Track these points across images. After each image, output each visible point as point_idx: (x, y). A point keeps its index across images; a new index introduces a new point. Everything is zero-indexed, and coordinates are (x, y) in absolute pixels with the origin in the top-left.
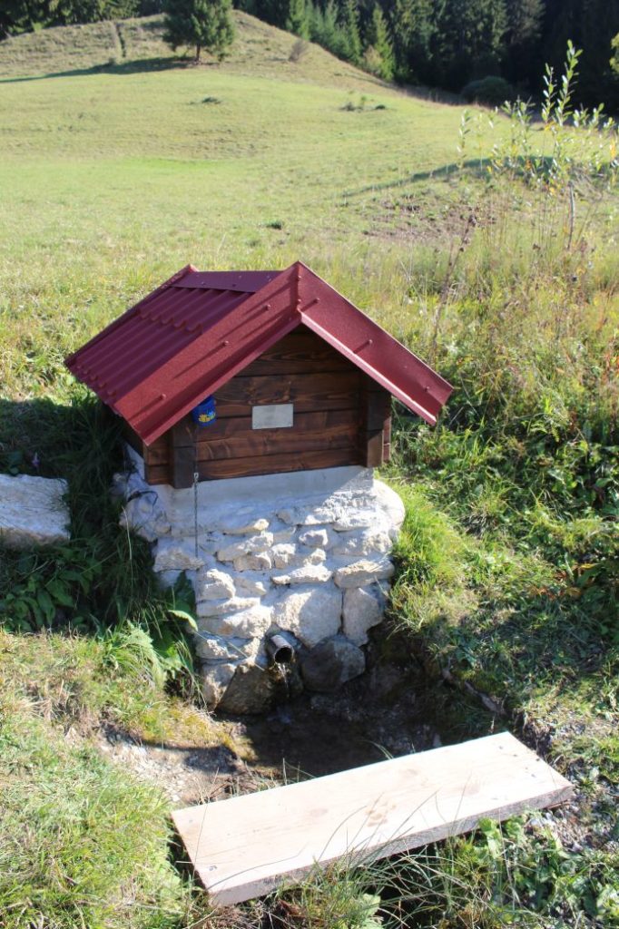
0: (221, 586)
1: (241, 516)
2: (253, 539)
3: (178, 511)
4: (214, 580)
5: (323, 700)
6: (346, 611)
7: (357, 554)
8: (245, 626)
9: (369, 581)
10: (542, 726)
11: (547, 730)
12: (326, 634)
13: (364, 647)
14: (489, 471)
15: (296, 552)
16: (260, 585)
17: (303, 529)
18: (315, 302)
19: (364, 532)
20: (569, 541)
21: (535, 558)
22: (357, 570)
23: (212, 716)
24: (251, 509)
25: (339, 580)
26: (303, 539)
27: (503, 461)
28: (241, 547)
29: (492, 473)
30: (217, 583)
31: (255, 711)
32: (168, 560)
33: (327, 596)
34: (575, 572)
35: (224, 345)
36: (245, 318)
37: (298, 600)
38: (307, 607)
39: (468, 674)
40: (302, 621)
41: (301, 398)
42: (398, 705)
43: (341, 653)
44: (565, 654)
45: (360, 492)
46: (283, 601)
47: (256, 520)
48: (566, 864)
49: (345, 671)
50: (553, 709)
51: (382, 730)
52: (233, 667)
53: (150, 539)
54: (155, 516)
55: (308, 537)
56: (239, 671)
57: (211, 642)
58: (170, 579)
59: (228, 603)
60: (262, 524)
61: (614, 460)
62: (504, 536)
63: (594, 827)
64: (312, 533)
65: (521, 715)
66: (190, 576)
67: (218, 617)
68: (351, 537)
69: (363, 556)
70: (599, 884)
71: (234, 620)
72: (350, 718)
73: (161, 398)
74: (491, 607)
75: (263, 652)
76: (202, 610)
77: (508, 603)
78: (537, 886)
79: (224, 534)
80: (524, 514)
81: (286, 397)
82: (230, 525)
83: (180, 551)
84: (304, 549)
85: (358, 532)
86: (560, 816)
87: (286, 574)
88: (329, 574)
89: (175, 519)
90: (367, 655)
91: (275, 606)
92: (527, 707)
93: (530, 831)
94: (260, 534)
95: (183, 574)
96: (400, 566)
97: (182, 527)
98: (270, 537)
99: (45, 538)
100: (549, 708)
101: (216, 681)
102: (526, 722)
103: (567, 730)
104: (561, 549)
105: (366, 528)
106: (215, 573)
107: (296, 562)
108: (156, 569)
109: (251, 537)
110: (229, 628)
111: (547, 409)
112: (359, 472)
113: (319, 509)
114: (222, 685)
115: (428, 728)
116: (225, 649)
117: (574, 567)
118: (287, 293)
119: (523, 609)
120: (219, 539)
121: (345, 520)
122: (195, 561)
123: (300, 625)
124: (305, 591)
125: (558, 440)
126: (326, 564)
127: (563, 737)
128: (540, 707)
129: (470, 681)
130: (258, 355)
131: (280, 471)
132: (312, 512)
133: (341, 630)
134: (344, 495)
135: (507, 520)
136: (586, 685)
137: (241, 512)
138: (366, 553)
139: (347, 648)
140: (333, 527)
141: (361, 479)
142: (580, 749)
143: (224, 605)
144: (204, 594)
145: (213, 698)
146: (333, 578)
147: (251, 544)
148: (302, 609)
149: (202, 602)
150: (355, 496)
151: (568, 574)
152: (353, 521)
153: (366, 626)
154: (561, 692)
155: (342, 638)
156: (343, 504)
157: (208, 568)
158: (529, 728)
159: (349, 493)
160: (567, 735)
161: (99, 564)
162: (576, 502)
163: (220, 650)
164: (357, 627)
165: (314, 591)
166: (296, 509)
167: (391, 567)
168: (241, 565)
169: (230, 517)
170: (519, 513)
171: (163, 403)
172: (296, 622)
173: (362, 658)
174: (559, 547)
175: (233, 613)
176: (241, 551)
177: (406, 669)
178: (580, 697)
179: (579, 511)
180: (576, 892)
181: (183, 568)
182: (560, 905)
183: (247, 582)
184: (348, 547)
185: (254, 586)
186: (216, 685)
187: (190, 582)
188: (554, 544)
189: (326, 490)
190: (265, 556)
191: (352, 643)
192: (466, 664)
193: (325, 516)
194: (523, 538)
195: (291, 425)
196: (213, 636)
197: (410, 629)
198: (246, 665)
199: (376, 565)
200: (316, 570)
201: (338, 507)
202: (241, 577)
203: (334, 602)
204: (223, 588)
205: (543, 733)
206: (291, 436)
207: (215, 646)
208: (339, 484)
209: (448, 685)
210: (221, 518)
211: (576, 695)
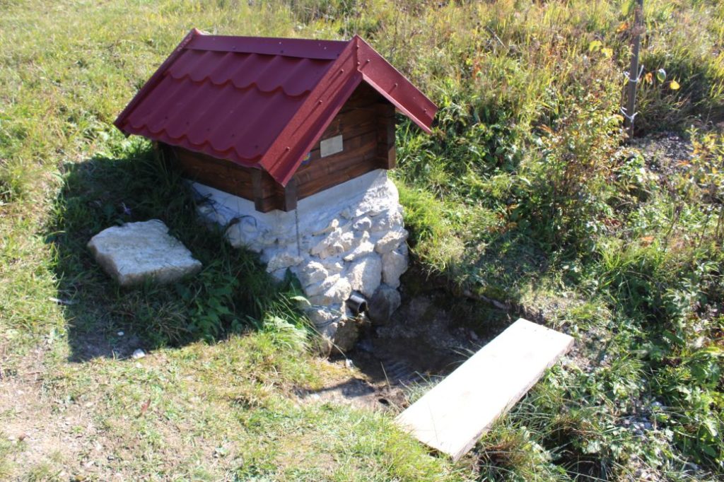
0: (320, 272)
1: (322, 220)
2: (332, 234)
3: (283, 227)
4: (314, 269)
5: (383, 330)
6: (385, 268)
7: (386, 229)
8: (339, 295)
9: (397, 245)
10: (535, 310)
11: (538, 312)
12: (376, 287)
13: (398, 289)
14: (427, 153)
15: (354, 236)
16: (338, 265)
17: (355, 220)
18: (367, 62)
19: (388, 213)
20: (496, 193)
21: (480, 207)
22: (390, 239)
23: (328, 360)
24: (325, 215)
25: (380, 250)
26: (356, 227)
27: (432, 145)
28: (325, 242)
29: (429, 154)
30: (317, 270)
31: (350, 349)
32: (276, 263)
33: (374, 261)
34: (507, 212)
35: (320, 103)
36: (330, 82)
37: (360, 268)
38: (365, 272)
39: (482, 290)
40: (363, 282)
41: (346, 130)
42: (435, 320)
43: (388, 297)
44: (527, 265)
45: (381, 186)
46: (351, 271)
47: (331, 221)
48: (590, 379)
49: (391, 307)
50: (535, 298)
51: (434, 338)
52: (336, 324)
53: (258, 251)
54: (261, 234)
55: (359, 224)
56: (340, 325)
57: (321, 312)
58: (280, 276)
59: (325, 282)
60: (335, 223)
61: (501, 134)
62: (455, 196)
63: (590, 356)
64: (361, 221)
65: (522, 306)
66: (293, 270)
67: (321, 293)
68: (381, 218)
69: (389, 229)
70: (610, 383)
71: (330, 293)
72: (408, 336)
73: (287, 150)
74: (472, 245)
75: (348, 309)
76: (310, 292)
77: (480, 241)
78: (584, 395)
79: (313, 236)
80: (462, 179)
81: (338, 131)
82: (318, 228)
83: (287, 254)
84: (358, 234)
85: (384, 214)
86: (572, 356)
87: (351, 253)
88: (373, 246)
89: (281, 232)
90: (401, 293)
91: (348, 277)
92: (523, 301)
93: (565, 368)
94: (334, 230)
95: (288, 270)
96: (413, 232)
97: (287, 237)
98: (339, 230)
99: (186, 269)
100: (533, 298)
101: (328, 336)
102: (526, 310)
103: (549, 309)
104: (493, 199)
105: (387, 211)
106: (313, 264)
107: (356, 243)
108: (268, 270)
109: (330, 233)
110: (329, 299)
111: (446, 103)
112: (379, 173)
113: (361, 204)
114: (332, 338)
115: (463, 329)
116: (330, 314)
117: (506, 209)
118: (351, 60)
119: (490, 242)
120: (312, 240)
121: (377, 209)
122: (297, 259)
123: (363, 285)
124: (362, 262)
125: (465, 125)
126: (369, 240)
127: (549, 313)
128: (528, 298)
129: (484, 294)
130: (340, 108)
131: (338, 183)
132: (359, 207)
133: (382, 282)
134: (373, 191)
135: (454, 185)
136: (546, 280)
137: (321, 218)
138: (391, 227)
139: (390, 293)
140: (370, 214)
141: (381, 177)
142: (562, 318)
143: (323, 285)
144: (311, 280)
145: (328, 348)
146: (375, 249)
147: (330, 238)
148: (363, 274)
149: (309, 286)
150: (379, 190)
151: (503, 214)
152: (381, 207)
153: (398, 276)
154: (535, 288)
155: (385, 286)
156: (373, 197)
157: (307, 262)
158: (529, 313)
159: (375, 189)
160: (550, 311)
161: (234, 279)
162: (488, 166)
163: (327, 315)
164: (393, 278)
165: (366, 260)
166: (350, 207)
167: (407, 233)
168: (324, 254)
169: (315, 223)
170: (459, 180)
171: (288, 153)
172: (361, 283)
173: (399, 297)
174: (492, 197)
175: (328, 289)
176: (326, 244)
177: (432, 296)
178: (545, 288)
179: (492, 172)
180: (601, 391)
181: (288, 266)
182: (598, 400)
183: (330, 265)
184: (381, 225)
185: (335, 266)
186: (328, 339)
187: (294, 274)
188: (487, 196)
189: (363, 190)
190: (337, 244)
191: (391, 287)
192: (479, 284)
193: (366, 208)
194: (468, 195)
195: (342, 150)
196: (321, 307)
197: (437, 272)
198: (343, 320)
199: (398, 234)
200: (366, 247)
201: (371, 200)
202: (326, 262)
203: (378, 264)
204: (321, 273)
205: (537, 314)
206: (342, 157)
207: (323, 313)
208: (369, 185)
209: (471, 300)
210: (310, 225)
211: (542, 287)
